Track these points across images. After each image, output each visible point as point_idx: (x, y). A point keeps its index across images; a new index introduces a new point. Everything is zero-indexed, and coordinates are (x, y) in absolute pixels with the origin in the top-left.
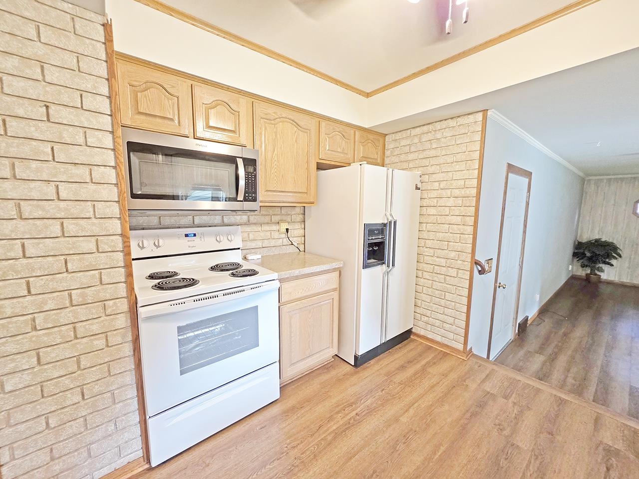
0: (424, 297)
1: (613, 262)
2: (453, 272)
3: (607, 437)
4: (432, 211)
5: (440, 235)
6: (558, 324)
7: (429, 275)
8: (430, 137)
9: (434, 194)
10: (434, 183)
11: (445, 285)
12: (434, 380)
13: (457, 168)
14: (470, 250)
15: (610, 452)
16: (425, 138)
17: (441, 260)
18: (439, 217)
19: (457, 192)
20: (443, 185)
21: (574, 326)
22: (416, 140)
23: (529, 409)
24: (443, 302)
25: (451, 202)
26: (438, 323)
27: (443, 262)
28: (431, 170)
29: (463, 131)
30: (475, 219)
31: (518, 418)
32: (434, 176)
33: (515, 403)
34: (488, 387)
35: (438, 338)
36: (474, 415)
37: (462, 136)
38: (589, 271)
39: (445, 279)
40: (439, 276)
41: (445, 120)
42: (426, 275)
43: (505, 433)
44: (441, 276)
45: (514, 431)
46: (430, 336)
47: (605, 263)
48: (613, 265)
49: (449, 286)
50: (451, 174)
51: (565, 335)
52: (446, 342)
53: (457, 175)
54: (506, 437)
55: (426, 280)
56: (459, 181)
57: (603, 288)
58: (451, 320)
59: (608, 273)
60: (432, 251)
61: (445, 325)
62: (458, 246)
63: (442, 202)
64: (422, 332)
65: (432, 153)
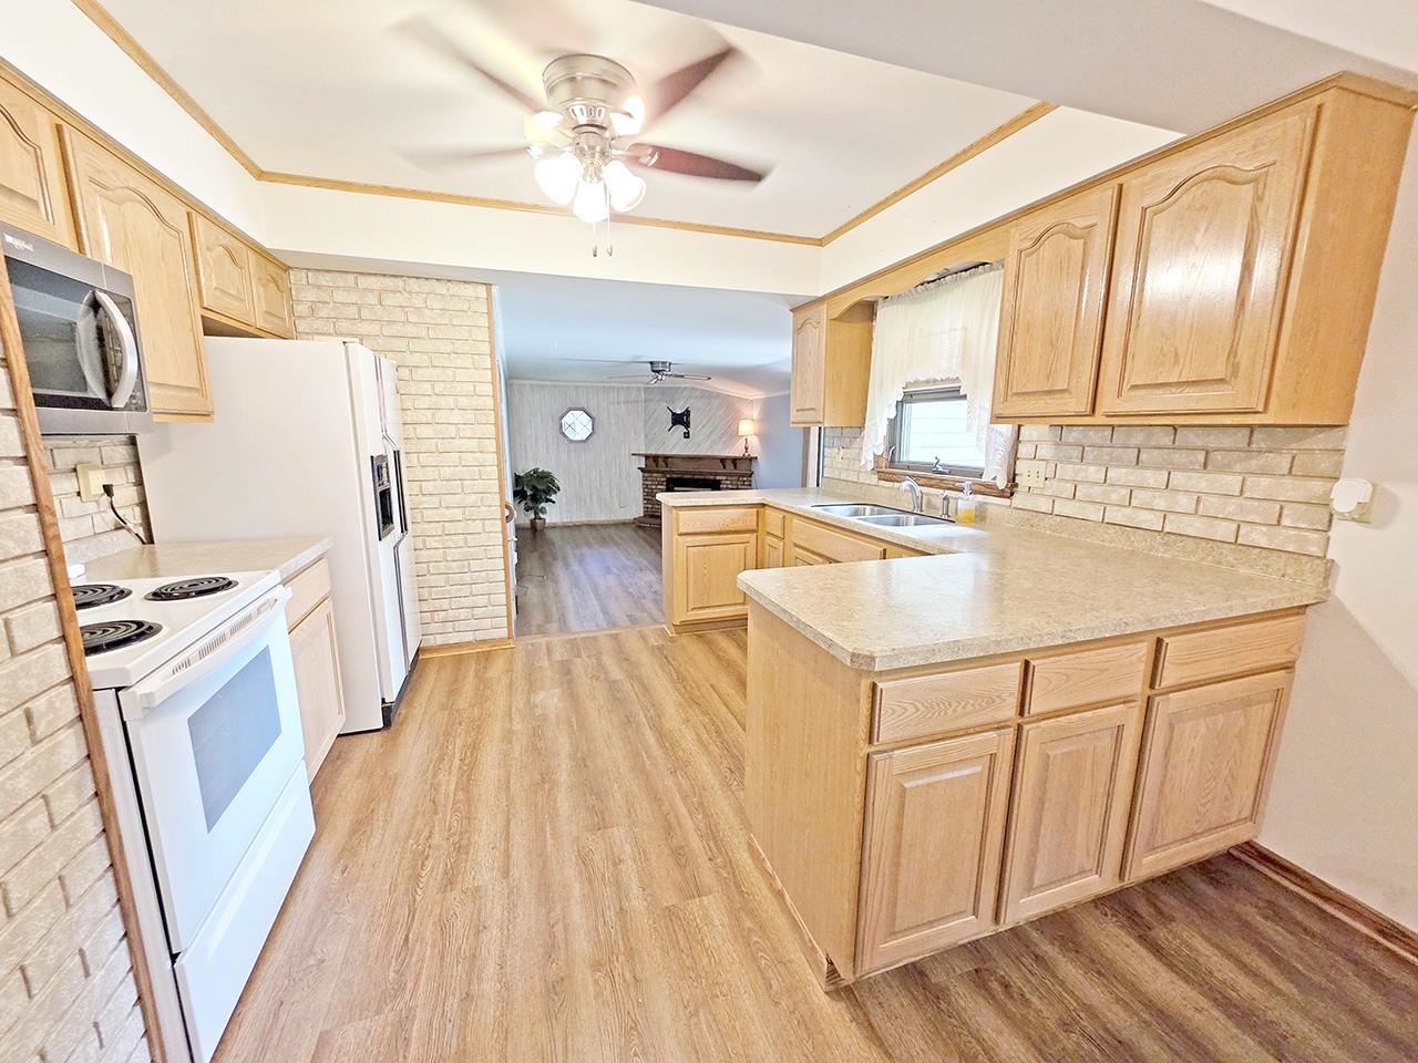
0: (433, 580)
1: (553, 497)
2: (476, 526)
3: (653, 641)
4: (425, 431)
5: (447, 472)
6: (542, 585)
7: (435, 541)
8: (401, 299)
9: (423, 403)
10: (421, 384)
11: (466, 549)
12: (505, 681)
13: (459, 363)
14: (496, 489)
15: (660, 648)
16: (390, 300)
17: (453, 511)
18: (439, 441)
19: (464, 402)
20: (439, 388)
21: (556, 582)
22: (371, 299)
23: (601, 654)
24: (466, 577)
25: (456, 417)
26: (463, 613)
27: (458, 514)
28: (413, 360)
29: (460, 307)
30: (497, 442)
31: (600, 663)
32: (420, 371)
33: (588, 657)
34: (557, 656)
35: (469, 637)
36: (570, 682)
37: (460, 313)
38: (533, 516)
39: (466, 541)
40: (453, 537)
41: (427, 279)
42: (431, 542)
43: (602, 678)
44: (457, 537)
45: (606, 673)
46: (453, 639)
47: (548, 500)
48: (554, 502)
49: (472, 549)
50: (449, 372)
51: (556, 594)
52: (481, 636)
53: (462, 374)
54: (605, 679)
55: (432, 551)
56: (465, 385)
57: (550, 534)
58: (483, 600)
59: (553, 514)
60: (435, 499)
61: (476, 611)
62: (479, 485)
63: (441, 416)
64: (439, 640)
65: (409, 330)
